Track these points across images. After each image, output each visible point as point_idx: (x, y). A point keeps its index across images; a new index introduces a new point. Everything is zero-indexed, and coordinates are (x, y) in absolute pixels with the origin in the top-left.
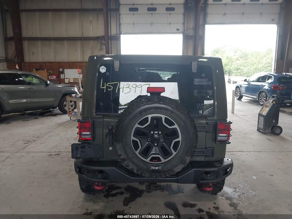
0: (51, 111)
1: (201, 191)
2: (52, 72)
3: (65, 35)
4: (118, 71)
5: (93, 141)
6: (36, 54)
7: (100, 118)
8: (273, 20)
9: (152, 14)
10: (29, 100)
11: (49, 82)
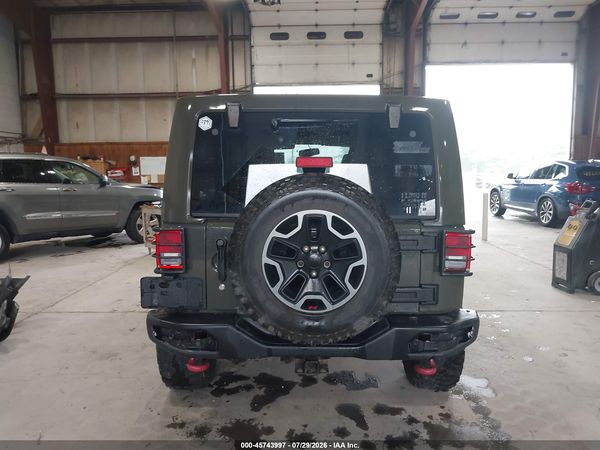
0: (110, 239)
1: (413, 384)
2: (113, 163)
3: (141, 89)
4: (236, 125)
5: (186, 272)
6: (83, 127)
7: (199, 223)
8: (565, 54)
9: (316, 45)
10: (65, 214)
11: (106, 178)
